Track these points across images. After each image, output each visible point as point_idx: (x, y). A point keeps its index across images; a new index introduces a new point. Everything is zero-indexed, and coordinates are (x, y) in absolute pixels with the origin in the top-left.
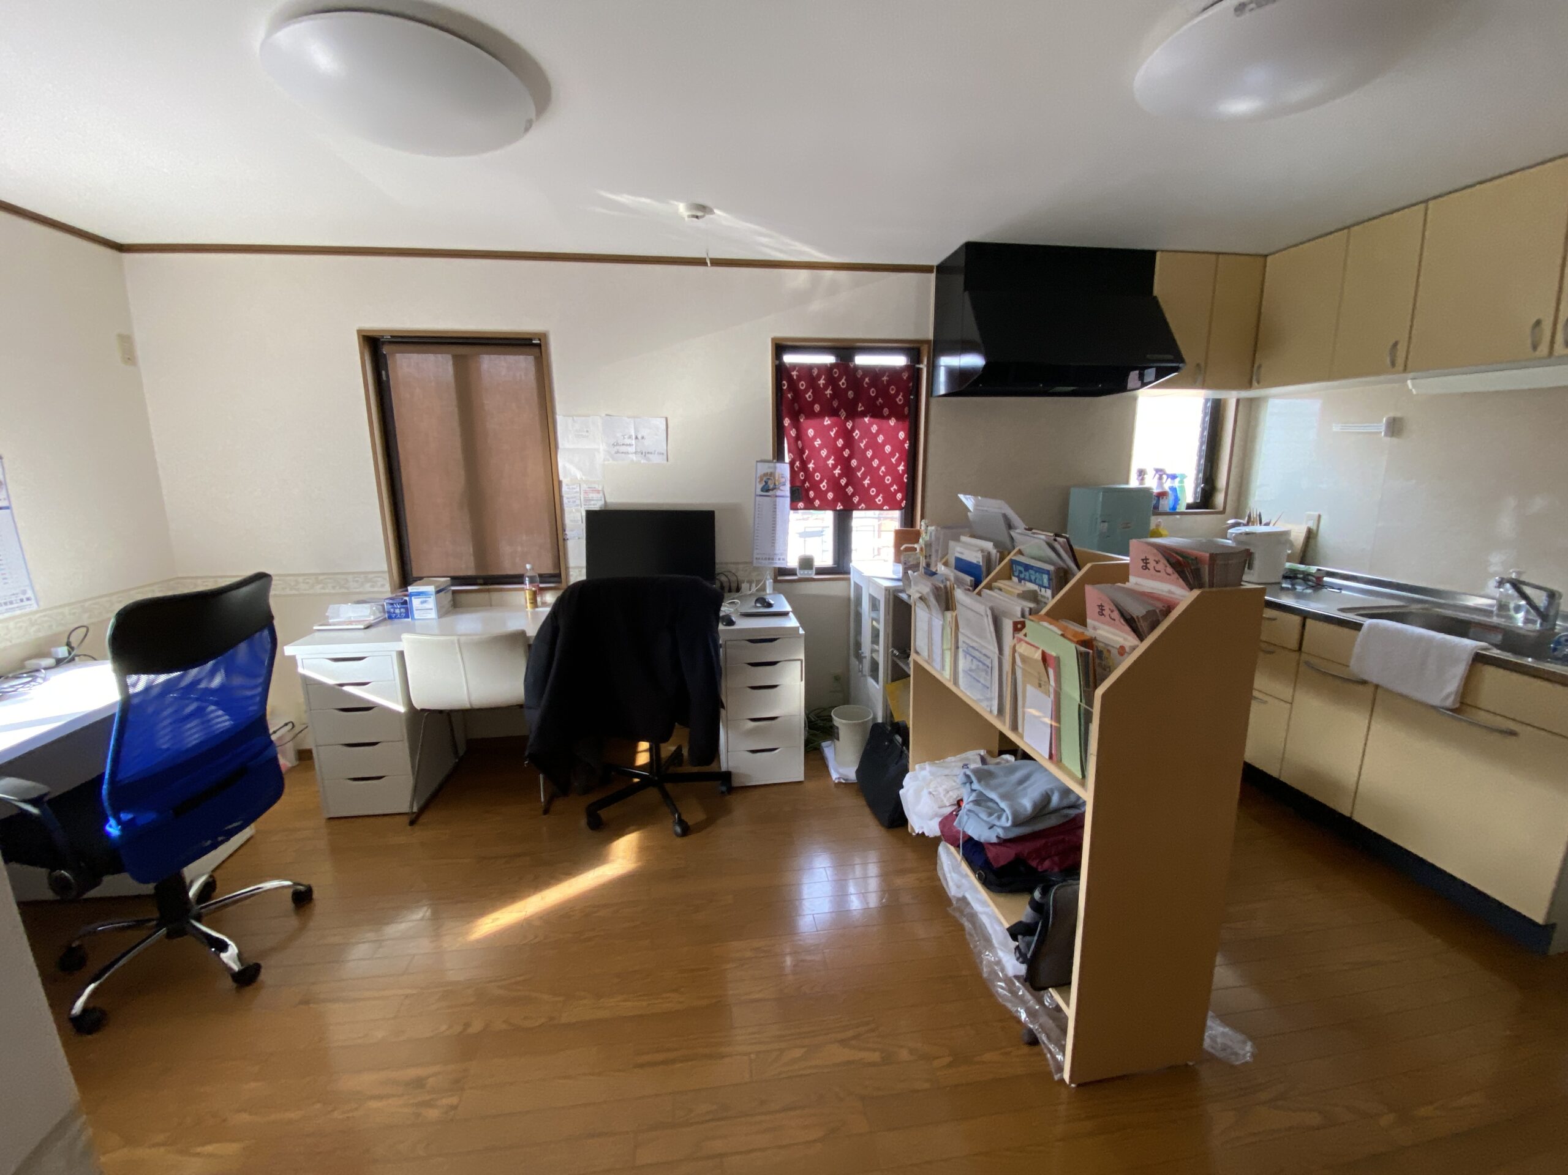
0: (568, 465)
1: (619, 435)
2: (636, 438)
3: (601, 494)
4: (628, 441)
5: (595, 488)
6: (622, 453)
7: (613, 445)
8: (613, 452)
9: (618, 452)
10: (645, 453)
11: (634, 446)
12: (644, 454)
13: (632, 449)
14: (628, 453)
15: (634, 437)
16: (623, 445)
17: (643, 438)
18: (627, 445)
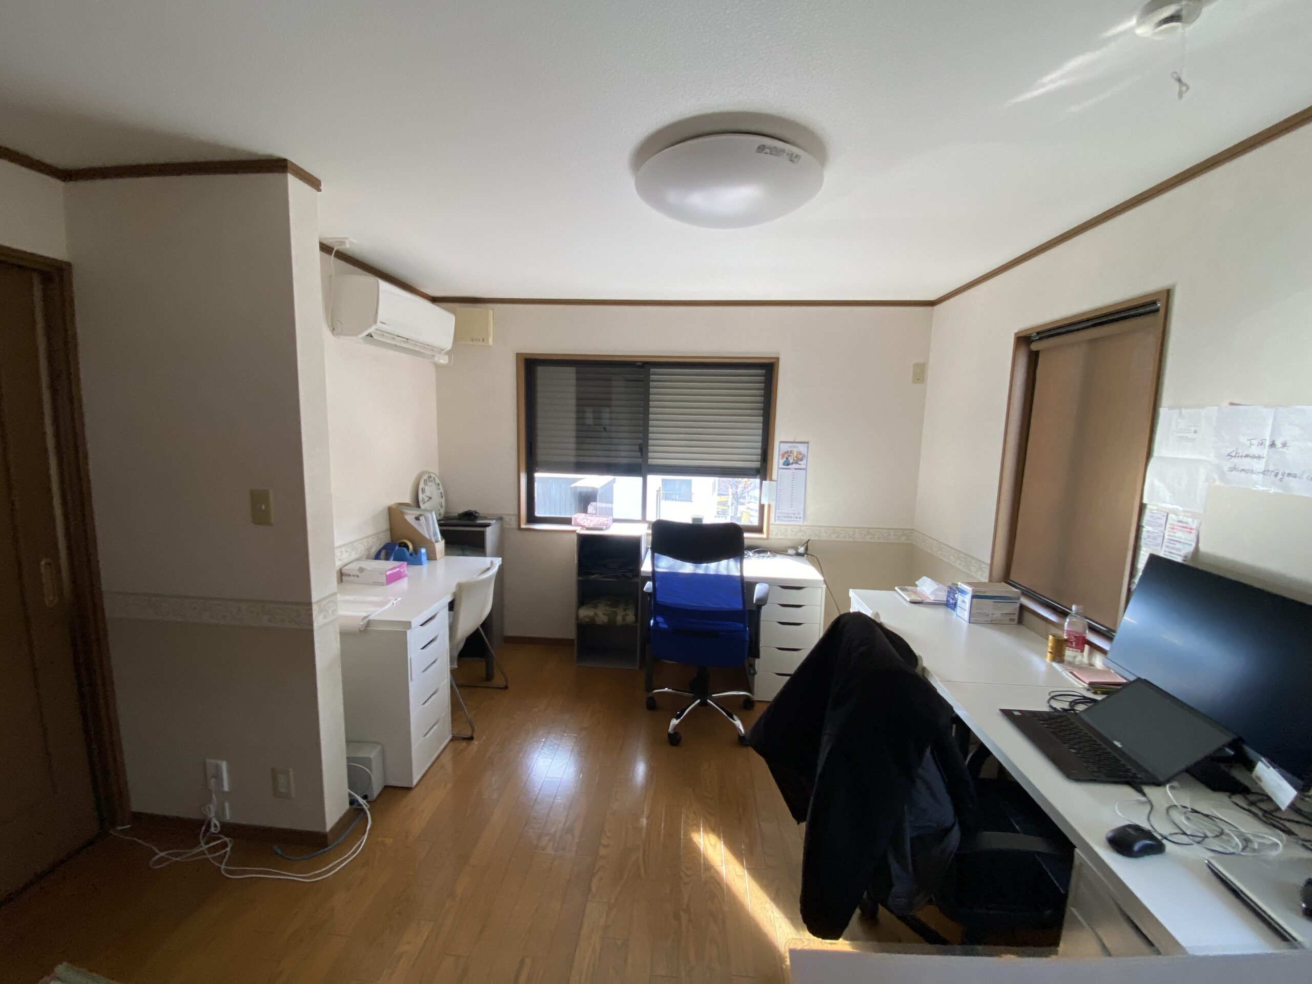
0: (1157, 483)
1: (1243, 439)
2: (1273, 445)
3: (1193, 536)
4: (1255, 450)
5: (1187, 523)
6: (1243, 470)
7: (1229, 455)
8: (1226, 469)
9: (1234, 469)
10: (1283, 474)
11: (1264, 460)
12: (1280, 476)
13: (1260, 466)
14: (1252, 472)
15: (1268, 443)
16: (1247, 456)
17: (1284, 445)
18: (1254, 457)
